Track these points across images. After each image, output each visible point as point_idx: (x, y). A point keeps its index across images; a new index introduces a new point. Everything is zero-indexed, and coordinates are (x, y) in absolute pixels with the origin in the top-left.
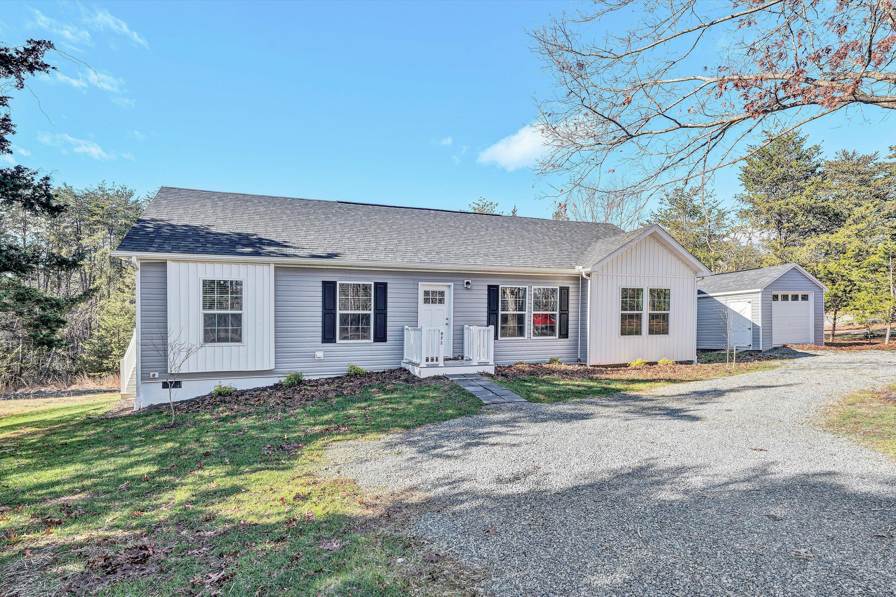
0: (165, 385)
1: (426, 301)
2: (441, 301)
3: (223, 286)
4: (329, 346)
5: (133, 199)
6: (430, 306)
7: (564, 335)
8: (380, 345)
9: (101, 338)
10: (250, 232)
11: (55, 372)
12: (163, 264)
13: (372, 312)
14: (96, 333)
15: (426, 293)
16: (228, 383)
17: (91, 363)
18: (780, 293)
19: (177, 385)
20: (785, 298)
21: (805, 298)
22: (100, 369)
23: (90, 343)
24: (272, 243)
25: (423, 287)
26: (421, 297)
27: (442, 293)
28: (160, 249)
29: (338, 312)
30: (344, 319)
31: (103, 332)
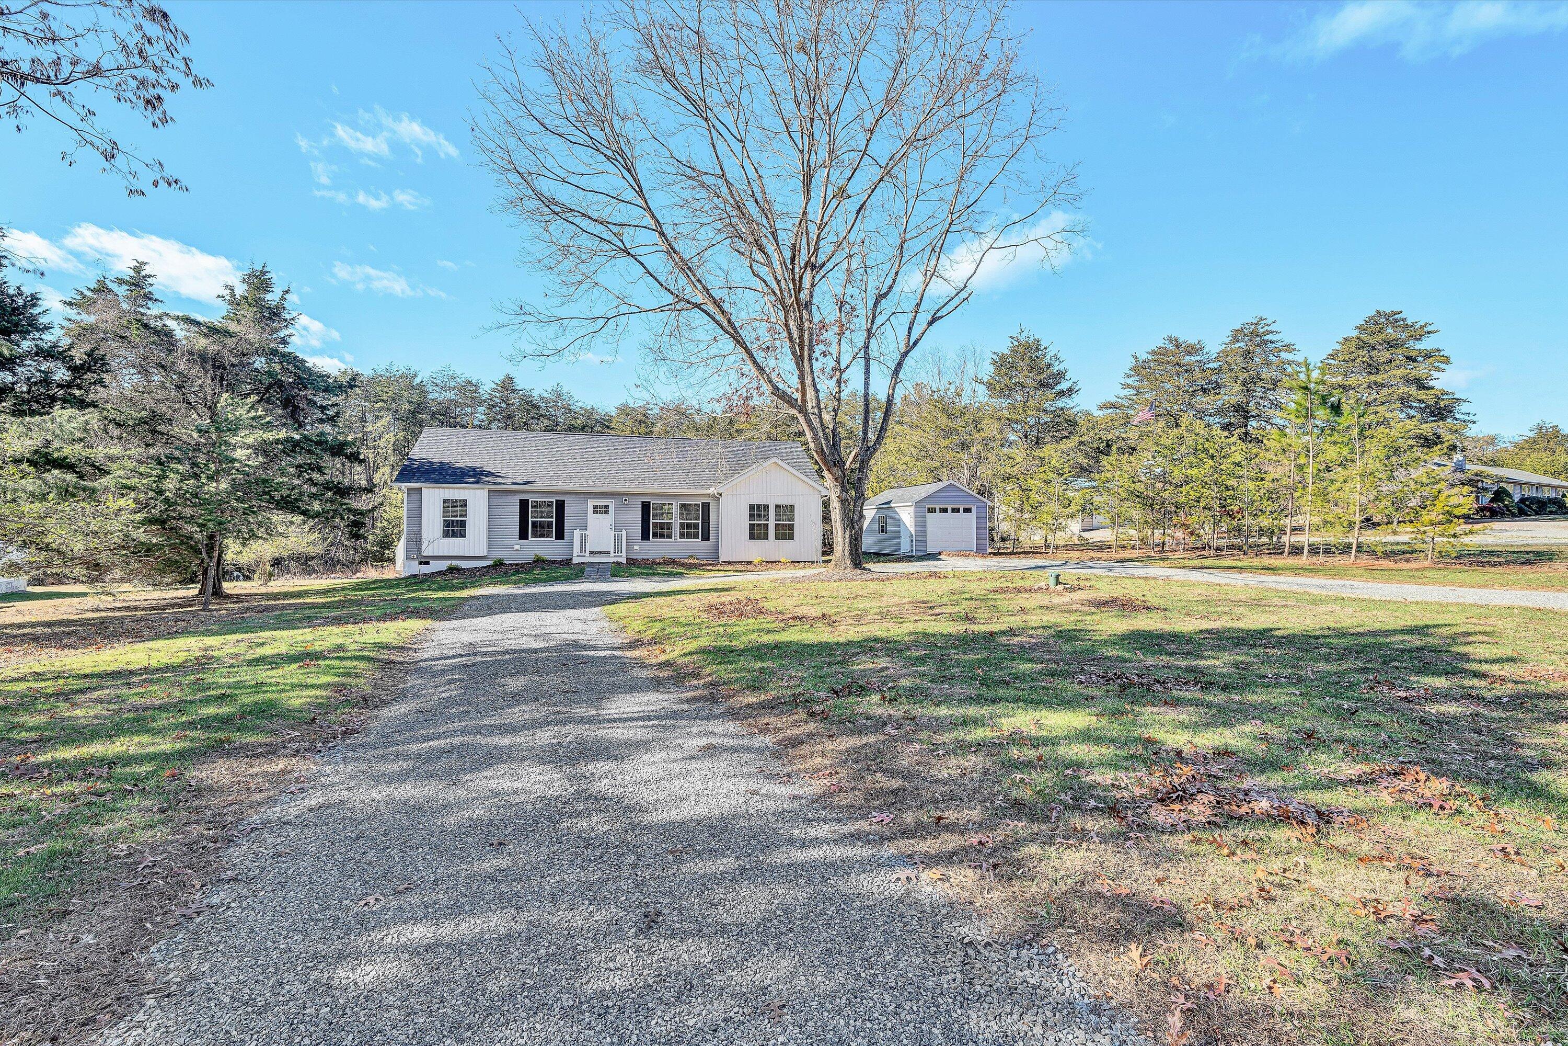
0: (421, 563)
1: (595, 512)
2: (607, 512)
3: (455, 502)
4: (524, 542)
5: (417, 381)
6: (598, 516)
7: (706, 537)
8: (560, 542)
9: (383, 529)
10: (477, 465)
11: (339, 561)
12: (420, 489)
13: (554, 520)
14: (379, 525)
15: (595, 507)
16: (455, 563)
17: (373, 553)
18: (938, 507)
19: (427, 563)
20: (945, 510)
21: (968, 510)
22: (382, 559)
23: (374, 534)
24: (489, 474)
25: (591, 503)
26: (590, 509)
27: (607, 507)
28: (418, 481)
29: (530, 520)
30: (534, 524)
31: (385, 524)
